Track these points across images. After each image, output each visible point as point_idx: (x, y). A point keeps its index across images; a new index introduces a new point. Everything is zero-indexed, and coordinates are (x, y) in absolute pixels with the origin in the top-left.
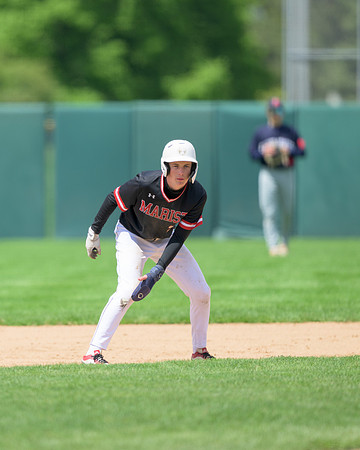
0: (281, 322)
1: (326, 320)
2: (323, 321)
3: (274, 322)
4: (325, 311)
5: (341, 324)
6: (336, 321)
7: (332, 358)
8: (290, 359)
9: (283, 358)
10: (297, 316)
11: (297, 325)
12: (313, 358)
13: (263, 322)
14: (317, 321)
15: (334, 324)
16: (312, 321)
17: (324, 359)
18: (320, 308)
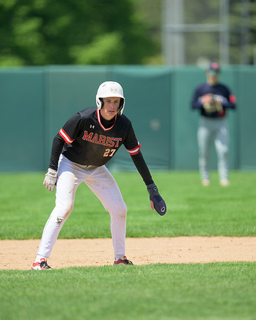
0: (159, 237)
1: (194, 235)
2: (191, 236)
3: (154, 236)
4: (193, 227)
5: (206, 238)
6: (202, 236)
7: (198, 265)
8: (165, 265)
9: (160, 265)
10: (171, 232)
11: (172, 238)
12: (183, 265)
13: (145, 237)
14: (187, 235)
15: (200, 238)
16: (183, 235)
17: (191, 265)
18: (190, 225)
